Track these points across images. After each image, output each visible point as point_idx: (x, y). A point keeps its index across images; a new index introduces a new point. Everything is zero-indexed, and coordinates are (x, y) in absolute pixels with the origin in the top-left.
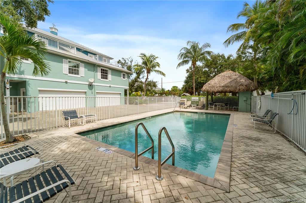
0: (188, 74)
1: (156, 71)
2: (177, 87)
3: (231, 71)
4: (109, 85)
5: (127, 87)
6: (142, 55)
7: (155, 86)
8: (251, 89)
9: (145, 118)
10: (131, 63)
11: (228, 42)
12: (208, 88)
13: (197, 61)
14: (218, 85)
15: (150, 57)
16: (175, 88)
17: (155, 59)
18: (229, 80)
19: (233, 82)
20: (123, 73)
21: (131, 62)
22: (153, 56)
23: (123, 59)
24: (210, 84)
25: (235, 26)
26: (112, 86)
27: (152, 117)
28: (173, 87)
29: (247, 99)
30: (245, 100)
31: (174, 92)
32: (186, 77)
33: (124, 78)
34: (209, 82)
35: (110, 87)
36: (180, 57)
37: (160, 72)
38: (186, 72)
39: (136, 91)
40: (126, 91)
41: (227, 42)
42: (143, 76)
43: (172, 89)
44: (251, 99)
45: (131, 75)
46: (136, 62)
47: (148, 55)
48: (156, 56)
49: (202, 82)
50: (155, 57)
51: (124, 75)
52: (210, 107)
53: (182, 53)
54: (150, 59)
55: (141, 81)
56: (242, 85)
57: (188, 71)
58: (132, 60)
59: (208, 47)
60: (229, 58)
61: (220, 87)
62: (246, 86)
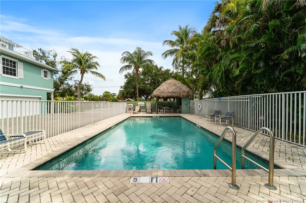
0: (126, 79)
1: (93, 72)
2: (109, 93)
3: (174, 80)
4: (19, 85)
5: (52, 90)
6: (74, 51)
7: (89, 90)
8: (190, 94)
9: (111, 127)
10: (55, 58)
11: (166, 55)
12: (158, 94)
13: (140, 67)
14: (167, 91)
15: (84, 55)
16: (107, 93)
17: (91, 58)
18: (174, 87)
19: (177, 89)
20: (44, 70)
21: (55, 56)
22: (89, 54)
23: (41, 50)
24: (159, 90)
25: (172, 43)
26: (24, 86)
27: (116, 125)
28: (104, 93)
29: (187, 103)
30: (186, 104)
31: (107, 97)
32: (125, 82)
33: (46, 77)
34: (158, 88)
35: (21, 87)
36: (122, 61)
37: (99, 74)
38: (124, 77)
39: (62, 95)
40: (49, 95)
41: (164, 55)
42: (72, 78)
43: (104, 94)
44: (190, 103)
45: (55, 73)
46: (63, 58)
47: (82, 52)
48: (93, 55)
49: (142, 88)
50: (91, 56)
51: (45, 72)
52: (159, 111)
53: (125, 57)
54: (85, 57)
55: (68, 83)
56: (184, 92)
57: (126, 76)
58: (56, 55)
59: (150, 56)
60: (160, 69)
61: (168, 93)
62: (187, 92)
